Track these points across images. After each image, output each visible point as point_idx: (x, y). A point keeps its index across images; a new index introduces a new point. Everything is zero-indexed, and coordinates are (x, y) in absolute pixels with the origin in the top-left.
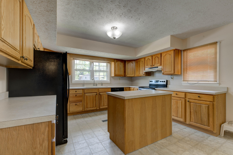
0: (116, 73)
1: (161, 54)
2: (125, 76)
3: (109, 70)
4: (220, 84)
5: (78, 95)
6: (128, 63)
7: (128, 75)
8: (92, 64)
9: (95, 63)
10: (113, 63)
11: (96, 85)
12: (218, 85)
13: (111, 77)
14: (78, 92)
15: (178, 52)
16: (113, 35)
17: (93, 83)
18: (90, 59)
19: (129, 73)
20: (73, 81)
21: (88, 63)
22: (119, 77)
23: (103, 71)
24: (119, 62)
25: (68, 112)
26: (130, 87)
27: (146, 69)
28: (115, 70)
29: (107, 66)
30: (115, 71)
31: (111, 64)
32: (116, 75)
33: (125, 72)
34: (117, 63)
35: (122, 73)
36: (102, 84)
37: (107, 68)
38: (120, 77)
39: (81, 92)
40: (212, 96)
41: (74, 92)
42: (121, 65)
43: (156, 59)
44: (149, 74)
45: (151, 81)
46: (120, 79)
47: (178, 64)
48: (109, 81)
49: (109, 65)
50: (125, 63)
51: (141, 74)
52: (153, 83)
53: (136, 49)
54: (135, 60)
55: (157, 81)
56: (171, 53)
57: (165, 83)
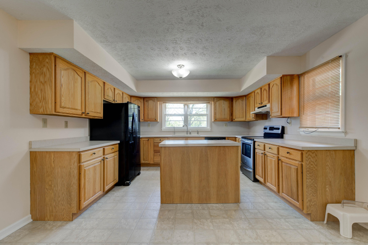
0: (217, 117)
1: (269, 84)
2: (232, 120)
3: (208, 112)
4: (346, 133)
6: (236, 102)
7: (236, 120)
8: (187, 106)
9: (191, 106)
10: (213, 103)
11: (190, 133)
12: (343, 134)
13: (211, 122)
15: (290, 80)
17: (186, 130)
18: (184, 101)
19: (238, 116)
20: (164, 128)
21: (182, 105)
22: (225, 122)
23: (203, 115)
24: (222, 102)
25: (152, 163)
26: (236, 136)
27: (256, 109)
28: (216, 112)
29: (207, 108)
30: (215, 114)
31: (211, 104)
32: (216, 120)
33: (232, 114)
34: (217, 103)
35: (227, 116)
36: (198, 132)
37: (207, 110)
38: (227, 122)
40: (300, 152)
41: (158, 140)
42: (225, 105)
43: (265, 92)
44: (264, 116)
45: (265, 128)
46: (226, 125)
47: (291, 99)
48: (209, 128)
49: (209, 105)
50: (232, 101)
51: (251, 116)
52: (268, 131)
53: (239, 79)
54: (245, 96)
55: (272, 128)
56: (278, 82)
57: (279, 131)
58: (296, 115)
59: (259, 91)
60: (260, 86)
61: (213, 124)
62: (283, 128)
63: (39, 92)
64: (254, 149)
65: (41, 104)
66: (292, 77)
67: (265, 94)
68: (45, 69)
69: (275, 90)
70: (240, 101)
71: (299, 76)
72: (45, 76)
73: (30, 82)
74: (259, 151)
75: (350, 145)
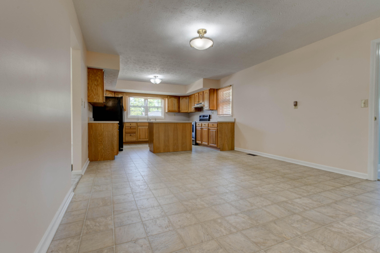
0: (170, 109)
1: (203, 92)
2: (179, 112)
3: (163, 106)
4: (232, 116)
5: (132, 127)
6: (182, 99)
7: (182, 111)
8: (146, 101)
9: (149, 100)
10: (167, 99)
11: (150, 120)
13: (165, 113)
14: (133, 125)
15: (214, 92)
16: (155, 82)
17: (147, 118)
18: (144, 96)
19: (184, 109)
20: (129, 116)
21: (142, 99)
23: (158, 108)
24: (173, 99)
25: (124, 141)
27: (195, 105)
29: (161, 102)
30: (168, 107)
31: (165, 100)
32: (169, 111)
33: (179, 108)
34: (170, 99)
35: (176, 109)
36: (155, 120)
37: (162, 104)
38: (175, 113)
39: (135, 125)
41: (129, 125)
42: (175, 101)
43: (201, 96)
44: (199, 109)
45: (200, 117)
46: (175, 115)
47: (213, 101)
48: (163, 117)
49: (163, 101)
50: (179, 99)
51: (192, 109)
52: (202, 118)
53: (186, 86)
54: (188, 96)
55: (204, 116)
56: (208, 92)
57: (208, 117)
58: (215, 109)
59: (197, 94)
60: (198, 92)
61: (166, 114)
62: (210, 116)
63: (94, 90)
64: (196, 127)
65: (95, 97)
66: (214, 90)
67: (201, 97)
68: (97, 78)
69: (207, 95)
70: (184, 99)
71: (217, 90)
72: (98, 81)
73: (88, 84)
74: (198, 128)
75: (233, 120)
